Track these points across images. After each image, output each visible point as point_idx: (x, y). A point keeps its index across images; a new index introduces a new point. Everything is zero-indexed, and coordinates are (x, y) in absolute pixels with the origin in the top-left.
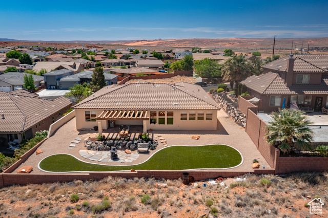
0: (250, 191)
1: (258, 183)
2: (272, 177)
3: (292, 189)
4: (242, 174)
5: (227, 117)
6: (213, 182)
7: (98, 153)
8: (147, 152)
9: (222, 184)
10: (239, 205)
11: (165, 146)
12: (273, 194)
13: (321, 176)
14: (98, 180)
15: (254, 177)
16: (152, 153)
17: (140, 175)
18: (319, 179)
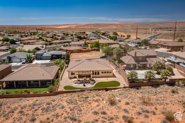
0: (122, 92)
1: (125, 90)
2: (128, 88)
3: (133, 91)
4: (120, 88)
5: (116, 72)
6: (113, 90)
7: (79, 85)
8: (93, 84)
9: (115, 91)
10: (120, 95)
11: (98, 82)
12: (128, 92)
13: (140, 87)
14: (83, 91)
15: (124, 89)
16: (95, 84)
17: (94, 90)
18: (139, 88)
